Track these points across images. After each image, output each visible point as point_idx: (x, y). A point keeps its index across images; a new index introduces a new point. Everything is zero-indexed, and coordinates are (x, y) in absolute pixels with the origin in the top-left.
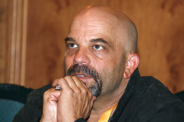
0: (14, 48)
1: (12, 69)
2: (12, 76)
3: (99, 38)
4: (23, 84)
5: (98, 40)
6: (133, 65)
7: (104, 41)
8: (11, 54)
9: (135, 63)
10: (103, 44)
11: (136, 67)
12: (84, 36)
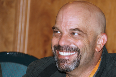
0: (20, 27)
1: (19, 42)
2: (18, 47)
3: (76, 28)
4: (26, 52)
5: (75, 29)
6: (103, 42)
7: (79, 30)
8: (18, 31)
9: (104, 40)
10: (79, 32)
11: (105, 43)
12: (65, 26)
